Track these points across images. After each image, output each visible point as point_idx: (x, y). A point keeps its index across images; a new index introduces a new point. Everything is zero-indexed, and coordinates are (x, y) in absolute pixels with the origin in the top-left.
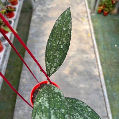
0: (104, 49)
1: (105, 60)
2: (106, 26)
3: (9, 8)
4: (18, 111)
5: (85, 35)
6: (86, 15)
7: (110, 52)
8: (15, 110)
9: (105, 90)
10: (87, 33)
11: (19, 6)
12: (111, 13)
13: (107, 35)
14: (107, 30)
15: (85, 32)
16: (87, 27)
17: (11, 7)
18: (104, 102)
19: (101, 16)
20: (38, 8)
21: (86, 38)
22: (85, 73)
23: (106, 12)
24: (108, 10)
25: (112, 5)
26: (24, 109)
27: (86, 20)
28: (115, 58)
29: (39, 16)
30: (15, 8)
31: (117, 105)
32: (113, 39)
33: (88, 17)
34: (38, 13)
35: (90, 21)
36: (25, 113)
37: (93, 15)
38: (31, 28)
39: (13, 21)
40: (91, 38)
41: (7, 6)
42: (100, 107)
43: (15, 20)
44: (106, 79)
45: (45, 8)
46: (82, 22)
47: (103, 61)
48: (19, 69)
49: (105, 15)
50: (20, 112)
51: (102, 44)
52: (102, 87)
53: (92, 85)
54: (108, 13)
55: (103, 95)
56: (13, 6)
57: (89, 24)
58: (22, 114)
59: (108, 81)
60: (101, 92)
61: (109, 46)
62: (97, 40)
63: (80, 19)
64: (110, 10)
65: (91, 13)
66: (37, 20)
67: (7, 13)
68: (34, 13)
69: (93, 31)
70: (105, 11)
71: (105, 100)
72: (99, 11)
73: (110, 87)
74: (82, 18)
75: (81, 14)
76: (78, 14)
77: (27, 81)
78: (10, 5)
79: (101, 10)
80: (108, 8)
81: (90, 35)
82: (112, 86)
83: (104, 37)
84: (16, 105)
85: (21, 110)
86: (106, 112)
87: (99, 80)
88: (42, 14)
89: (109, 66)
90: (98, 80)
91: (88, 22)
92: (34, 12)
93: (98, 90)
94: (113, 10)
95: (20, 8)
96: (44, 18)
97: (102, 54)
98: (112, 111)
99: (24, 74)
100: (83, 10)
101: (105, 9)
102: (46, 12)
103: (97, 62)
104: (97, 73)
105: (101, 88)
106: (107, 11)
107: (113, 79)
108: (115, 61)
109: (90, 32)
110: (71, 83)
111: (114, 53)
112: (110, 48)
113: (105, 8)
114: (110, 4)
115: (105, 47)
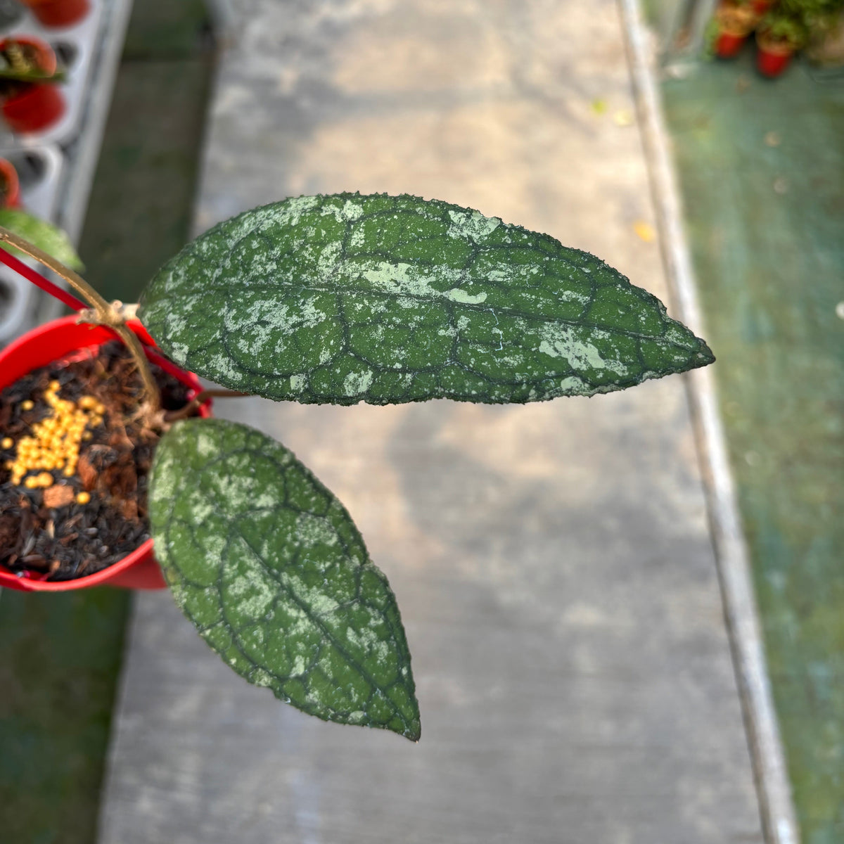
0: (755, 337)
1: (760, 420)
2: (770, 158)
4: (133, 794)
5: (613, 233)
6: (620, 74)
7: (802, 361)
8: (110, 791)
9: (752, 648)
10: (629, 217)
11: (103, 34)
12: (812, 55)
13: (778, 231)
14: (780, 187)
15: (612, 208)
16: (632, 171)
18: (742, 735)
19: (738, 77)
20: (257, 29)
22: (612, 524)
23: (777, 50)
24: (794, 38)
26: (170, 786)
27: (621, 113)
28: (832, 406)
29: (264, 86)
31: (834, 752)
32: (824, 259)
33: (635, 91)
34: (258, 65)
35: (656, 123)
36: (177, 808)
37: (677, 70)
38: (210, 182)
39: (54, 160)
40: (654, 255)
42: (712, 772)
43: (67, 149)
44: (759, 562)
45: (309, 25)
46: (589, 132)
47: (743, 425)
49: (770, 70)
50: (145, 804)
51: (742, 300)
52: (729, 621)
53: (659, 613)
54: (797, 55)
55: (733, 685)
57: (647, 150)
58: (161, 818)
59: (777, 580)
60: (723, 664)
61: (795, 313)
62: (704, 266)
63: (578, 107)
64: (805, 29)
65: (664, 60)
66: (252, 124)
68: (229, 64)
69: (672, 201)
70: (770, 38)
71: (748, 720)
72: (723, 40)
73: (787, 618)
74: (596, 102)
75: (586, 69)
76: (564, 72)
79: (735, 32)
80: (796, 16)
81: (649, 232)
82: (803, 612)
83: (755, 244)
84: (116, 755)
85: (148, 790)
86: (754, 804)
87: (714, 569)
88: (287, 75)
89: (787, 463)
90: (701, 577)
91: (635, 134)
92: (226, 55)
93: (700, 646)
94: (833, 30)
95: (113, 47)
96: (306, 103)
97: (740, 374)
98: (799, 800)
100: (597, 34)
101: (768, 30)
102: (317, 53)
103: (699, 438)
104: (700, 525)
105: (722, 634)
106: (784, 38)
107: (813, 564)
108: (832, 425)
109: (650, 213)
110: (506, 598)
111: (828, 364)
112: (799, 329)
113: (769, 20)
115: (765, 324)
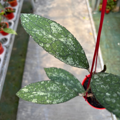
0: (107, 48)
1: (108, 59)
2: (108, 24)
3: (9, 9)
4: (21, 112)
5: (87, 34)
6: (87, 14)
7: (113, 51)
8: (18, 112)
10: (89, 32)
11: (19, 8)
12: (112, 11)
13: (109, 34)
14: (109, 28)
15: (86, 31)
16: (89, 26)
17: (10, 9)
20: (38, 9)
21: (88, 37)
23: (108, 10)
25: (113, 3)
26: (27, 111)
27: (87, 19)
28: (118, 57)
30: (14, 10)
32: (116, 37)
33: (89, 16)
35: (92, 20)
36: (28, 114)
37: (95, 13)
39: (13, 23)
40: (93, 37)
41: (6, 8)
43: (15, 21)
45: (45, 8)
46: (83, 21)
47: (106, 60)
48: (21, 70)
49: (107, 13)
50: (23, 114)
51: (105, 43)
54: (110, 11)
56: (13, 8)
57: (91, 23)
58: (25, 116)
61: (112, 44)
63: (81, 18)
64: (111, 7)
65: (93, 12)
67: (6, 15)
69: (95, 30)
72: (100, 9)
74: (84, 17)
75: (82, 13)
76: (79, 13)
77: (29, 82)
78: (9, 6)
80: (110, 6)
81: (92, 34)
83: (106, 35)
84: (19, 107)
85: (24, 112)
89: (112, 65)
91: (89, 21)
92: (34, 12)
94: (115, 7)
97: (105, 53)
99: (26, 76)
100: (84, 9)
102: (46, 12)
106: (108, 8)
108: (118, 59)
109: (92, 31)
111: (117, 51)
112: (113, 47)
114: (112, 2)
115: (108, 46)
